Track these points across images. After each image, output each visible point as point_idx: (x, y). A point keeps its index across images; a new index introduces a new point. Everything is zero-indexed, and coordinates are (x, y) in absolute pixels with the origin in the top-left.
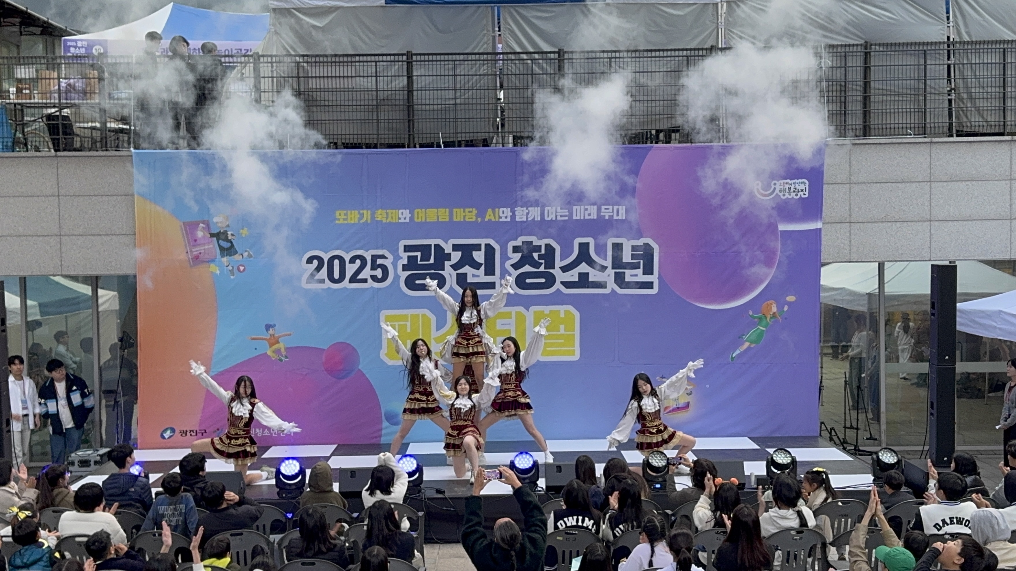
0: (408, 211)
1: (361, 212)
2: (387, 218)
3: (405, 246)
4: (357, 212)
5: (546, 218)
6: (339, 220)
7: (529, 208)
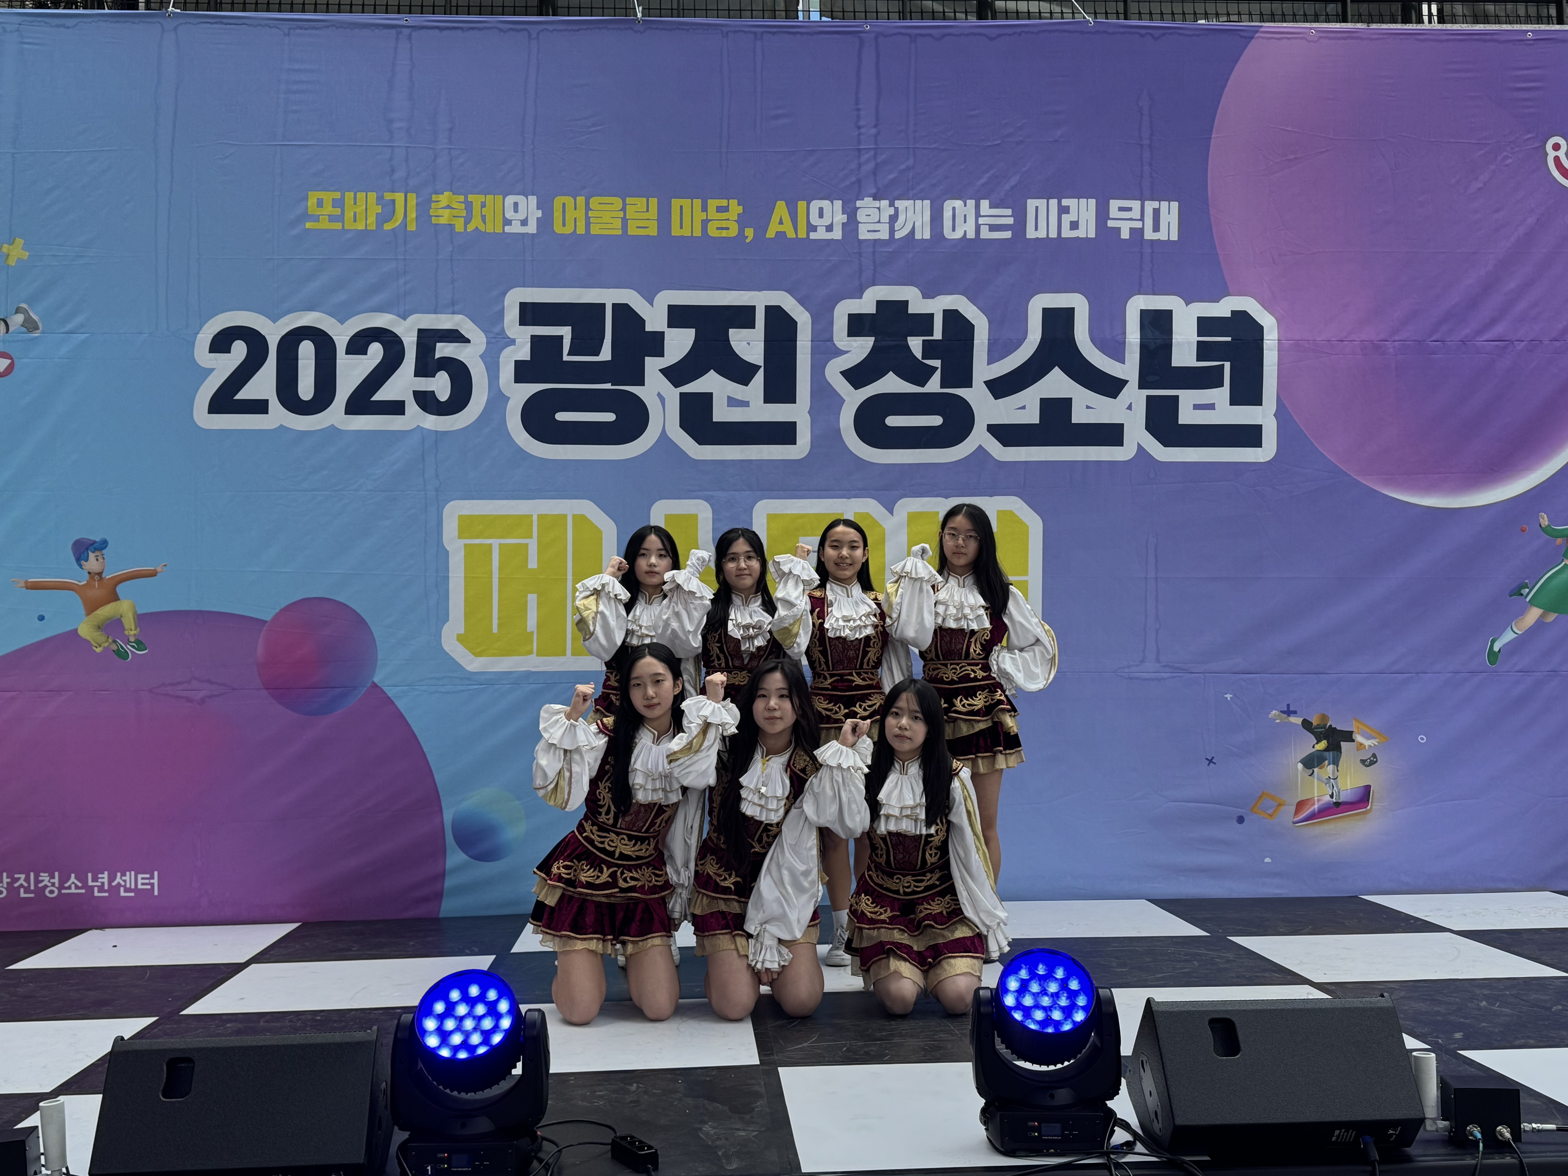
0: (533, 200)
1: (388, 196)
2: (468, 220)
3: (523, 306)
4: (372, 196)
5: (948, 233)
6: (316, 219)
7: (898, 203)
